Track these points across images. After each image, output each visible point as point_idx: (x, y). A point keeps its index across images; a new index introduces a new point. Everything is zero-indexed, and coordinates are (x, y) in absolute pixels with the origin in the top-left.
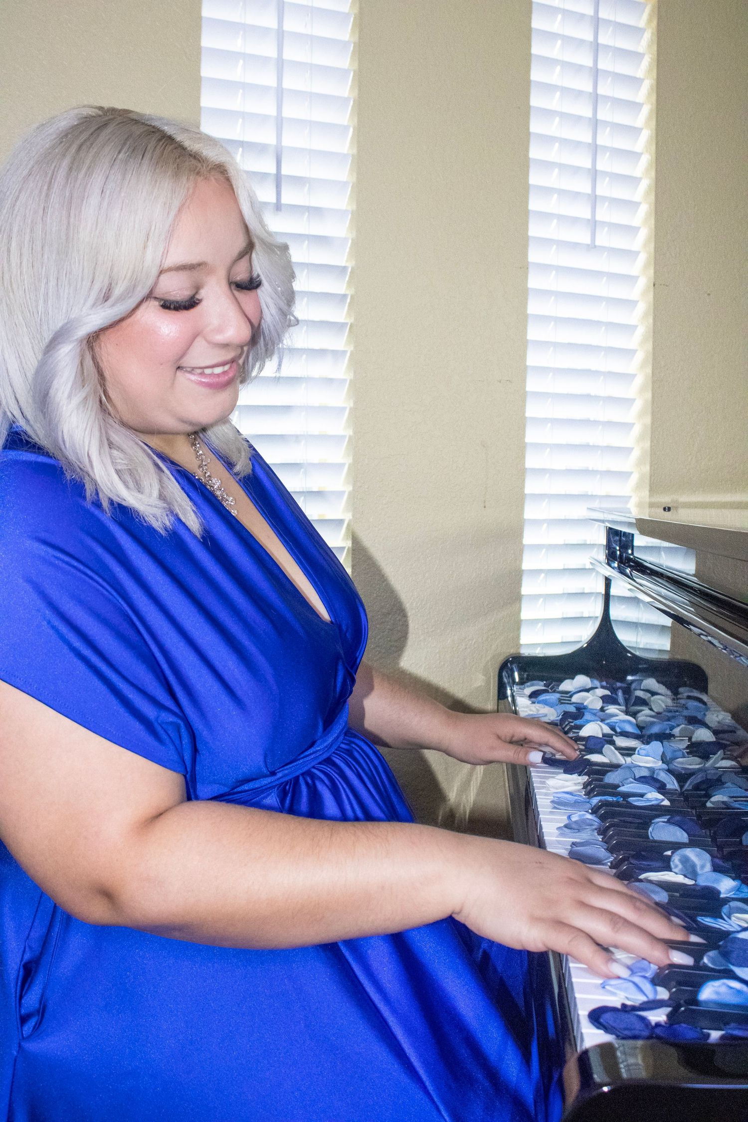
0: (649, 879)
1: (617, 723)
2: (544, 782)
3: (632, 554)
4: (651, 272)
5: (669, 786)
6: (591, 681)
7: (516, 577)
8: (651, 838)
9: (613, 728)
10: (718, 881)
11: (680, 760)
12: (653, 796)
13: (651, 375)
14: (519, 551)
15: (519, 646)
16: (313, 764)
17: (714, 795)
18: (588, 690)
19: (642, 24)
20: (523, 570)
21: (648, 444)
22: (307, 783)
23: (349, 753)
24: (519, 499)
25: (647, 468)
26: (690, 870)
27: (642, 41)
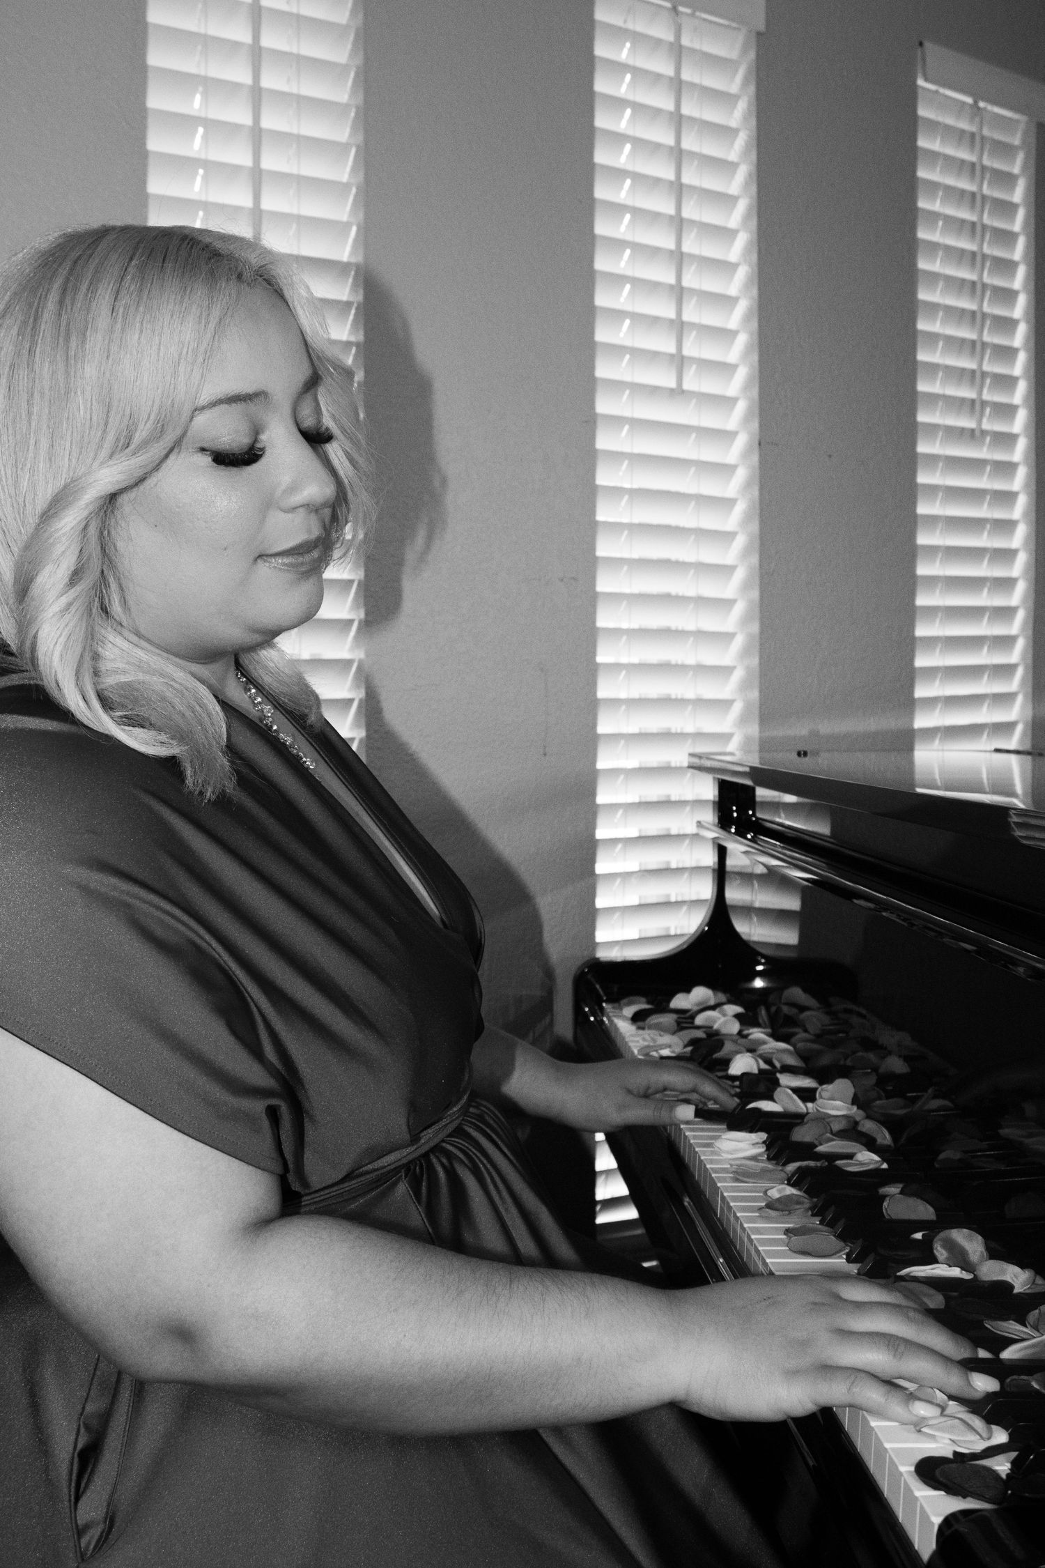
0: (912, 1274)
1: (773, 1053)
2: (712, 1144)
3: (754, 815)
4: (755, 425)
5: (880, 1141)
6: (715, 995)
7: (588, 848)
8: (887, 1217)
9: (768, 1061)
10: (1003, 1272)
11: (878, 1102)
12: (866, 1159)
13: (757, 565)
14: (591, 812)
15: (594, 945)
16: (441, 1136)
17: (944, 1151)
18: (713, 1008)
19: (734, 88)
20: (598, 841)
21: (755, 661)
22: (443, 1165)
23: (481, 1118)
24: (590, 742)
25: (755, 695)
26: (959, 1258)
27: (736, 112)
